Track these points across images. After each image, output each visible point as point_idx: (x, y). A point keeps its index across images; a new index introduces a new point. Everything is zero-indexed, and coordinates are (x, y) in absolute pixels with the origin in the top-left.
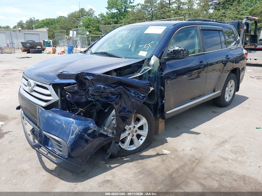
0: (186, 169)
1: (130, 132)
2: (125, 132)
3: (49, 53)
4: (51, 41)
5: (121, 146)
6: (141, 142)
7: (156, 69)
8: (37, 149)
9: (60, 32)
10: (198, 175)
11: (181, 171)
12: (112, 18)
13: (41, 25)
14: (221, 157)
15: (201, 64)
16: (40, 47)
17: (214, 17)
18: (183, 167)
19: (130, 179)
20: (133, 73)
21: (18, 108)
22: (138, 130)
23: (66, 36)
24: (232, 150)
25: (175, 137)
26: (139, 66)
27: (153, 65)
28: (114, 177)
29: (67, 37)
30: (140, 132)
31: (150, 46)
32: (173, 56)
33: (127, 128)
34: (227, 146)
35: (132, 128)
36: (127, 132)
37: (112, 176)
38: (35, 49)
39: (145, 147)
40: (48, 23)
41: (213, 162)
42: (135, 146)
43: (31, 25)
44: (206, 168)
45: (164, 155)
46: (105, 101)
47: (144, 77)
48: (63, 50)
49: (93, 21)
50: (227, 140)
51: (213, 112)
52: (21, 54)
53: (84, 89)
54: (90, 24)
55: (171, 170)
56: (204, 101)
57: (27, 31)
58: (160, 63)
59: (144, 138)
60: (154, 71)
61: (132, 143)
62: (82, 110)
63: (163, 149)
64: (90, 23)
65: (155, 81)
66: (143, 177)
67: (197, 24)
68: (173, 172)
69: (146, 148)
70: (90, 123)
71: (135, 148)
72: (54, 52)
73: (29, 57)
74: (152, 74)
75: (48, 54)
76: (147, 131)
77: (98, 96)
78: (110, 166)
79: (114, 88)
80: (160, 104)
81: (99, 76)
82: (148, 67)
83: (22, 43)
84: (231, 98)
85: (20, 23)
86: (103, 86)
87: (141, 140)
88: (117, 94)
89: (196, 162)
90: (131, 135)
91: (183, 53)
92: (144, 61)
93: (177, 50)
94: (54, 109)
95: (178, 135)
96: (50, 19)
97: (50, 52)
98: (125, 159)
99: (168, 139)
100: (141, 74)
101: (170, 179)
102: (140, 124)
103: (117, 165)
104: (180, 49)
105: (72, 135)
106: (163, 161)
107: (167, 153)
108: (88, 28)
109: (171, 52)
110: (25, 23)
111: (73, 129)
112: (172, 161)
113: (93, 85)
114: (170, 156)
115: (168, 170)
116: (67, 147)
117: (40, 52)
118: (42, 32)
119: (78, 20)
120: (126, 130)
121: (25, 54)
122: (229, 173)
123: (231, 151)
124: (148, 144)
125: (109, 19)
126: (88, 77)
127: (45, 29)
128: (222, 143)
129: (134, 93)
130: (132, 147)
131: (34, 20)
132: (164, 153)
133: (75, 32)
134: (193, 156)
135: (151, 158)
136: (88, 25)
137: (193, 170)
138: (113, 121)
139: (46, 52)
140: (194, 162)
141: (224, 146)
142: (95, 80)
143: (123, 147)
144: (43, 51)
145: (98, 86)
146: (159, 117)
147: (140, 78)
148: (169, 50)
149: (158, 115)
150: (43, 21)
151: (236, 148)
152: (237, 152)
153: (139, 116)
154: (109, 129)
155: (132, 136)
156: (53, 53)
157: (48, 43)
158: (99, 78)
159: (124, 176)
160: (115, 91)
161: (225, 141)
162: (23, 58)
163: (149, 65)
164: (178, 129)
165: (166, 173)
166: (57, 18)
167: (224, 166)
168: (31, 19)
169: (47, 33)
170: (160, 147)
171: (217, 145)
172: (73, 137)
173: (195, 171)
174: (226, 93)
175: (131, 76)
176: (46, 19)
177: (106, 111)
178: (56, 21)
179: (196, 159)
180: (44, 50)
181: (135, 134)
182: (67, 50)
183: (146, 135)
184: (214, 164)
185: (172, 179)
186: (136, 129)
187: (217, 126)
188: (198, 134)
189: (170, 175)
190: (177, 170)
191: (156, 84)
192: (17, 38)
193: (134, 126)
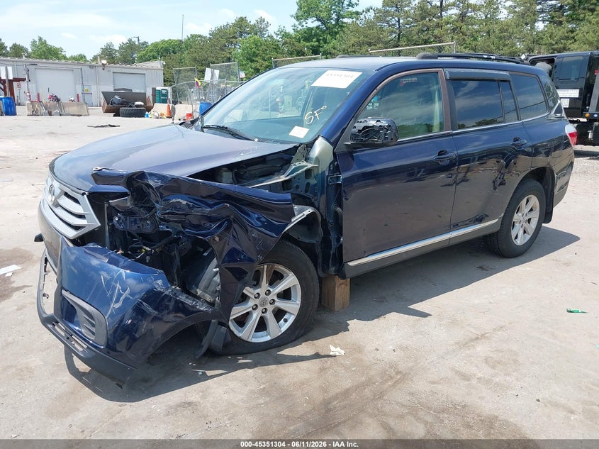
0: (367, 392)
1: (257, 302)
2: (247, 302)
3: (160, 117)
4: (169, 89)
5: (236, 332)
6: (285, 327)
7: (324, 167)
8: (50, 326)
9: (191, 70)
10: (387, 409)
11: (354, 396)
12: (307, 39)
13: (152, 54)
14: (457, 372)
15: (441, 157)
16: (142, 104)
17: (547, 40)
18: (360, 387)
19: (236, 403)
20: (270, 174)
21: (39, 238)
22: (276, 299)
23: (196, 80)
24: (489, 357)
25: (369, 320)
26: (283, 159)
27: (317, 158)
28: (203, 397)
29: (199, 81)
30: (282, 304)
31: (316, 115)
32: (364, 139)
33: (252, 293)
34: (482, 349)
35: (263, 295)
36: (251, 303)
37: (201, 394)
38: (130, 106)
39: (293, 338)
40: (166, 51)
41: (433, 383)
42: (270, 335)
43: (130, 54)
44: (412, 394)
45: (329, 358)
46: (194, 234)
47: (295, 185)
48: (190, 112)
49: (264, 47)
50: (486, 335)
51: (481, 268)
52: (100, 117)
53: (148, 205)
54: (258, 52)
55: (334, 391)
56: (452, 243)
57: (119, 67)
58: (334, 153)
59: (291, 319)
60: (320, 172)
61: (262, 326)
62: (149, 249)
63: (333, 345)
64: (258, 50)
65: (322, 193)
66: (265, 402)
67: (440, 66)
68: (336, 397)
69: (294, 340)
70: (156, 279)
71: (268, 338)
72: (171, 115)
73: (114, 126)
74: (315, 177)
75: (158, 118)
76: (299, 302)
77: (176, 222)
78: (204, 373)
79: (210, 206)
80: (334, 244)
81: (176, 180)
82: (305, 163)
83: (104, 93)
84: (528, 237)
85: (106, 49)
86: (184, 202)
87: (286, 321)
88: (219, 220)
89: (394, 380)
90: (260, 309)
91: (386, 134)
92: (296, 148)
93: (372, 127)
94: (91, 245)
95: (378, 317)
96: (170, 42)
97: (162, 115)
98: (240, 361)
99: (354, 324)
100: (288, 178)
101: (323, 411)
102: (281, 287)
103: (221, 372)
104: (379, 124)
105: (117, 301)
106: (323, 369)
107: (337, 354)
108: (252, 61)
109: (360, 131)
110: (118, 49)
111: (119, 290)
112: (343, 371)
113: (161, 198)
114: (342, 362)
115: (326, 392)
116: (104, 326)
117: (140, 113)
118: (152, 69)
119: (232, 43)
120: (249, 298)
121: (110, 118)
122: (461, 410)
123: (486, 360)
124: (300, 332)
125: (299, 42)
126: (151, 183)
127: (158, 64)
128: (472, 340)
129: (258, 219)
130: (262, 337)
131: (137, 43)
132: (331, 353)
133: (217, 72)
134: (393, 365)
135: (298, 363)
136: (253, 56)
137: (380, 395)
138: (214, 276)
139: (154, 115)
140: (391, 378)
141: (474, 348)
142: (166, 188)
143: (240, 335)
144: (147, 113)
145: (174, 200)
146: (333, 273)
147: (285, 185)
148: (355, 127)
149: (332, 269)
150: (156, 45)
151: (501, 354)
152: (499, 362)
153: (280, 268)
154: (207, 293)
155: (263, 313)
156: (169, 118)
157: (164, 95)
158: (174, 185)
159: (226, 397)
160: (214, 212)
161: (482, 335)
162: (102, 126)
163: (307, 159)
164: (383, 302)
165: (319, 397)
166: (186, 38)
167: (457, 393)
168: (130, 40)
169: (162, 73)
170: (328, 339)
171: (458, 343)
172: (118, 305)
173: (385, 397)
174: (517, 225)
175: (262, 182)
176: (163, 41)
177: (205, 254)
178: (183, 45)
179: (398, 373)
180: (149, 109)
181: (270, 308)
182: (198, 110)
183: (296, 313)
184: (435, 385)
185: (328, 410)
186: (273, 296)
187: (476, 302)
188: (425, 315)
189: (326, 404)
190: (346, 393)
191: (323, 199)
192: (97, 83)
193: (269, 291)
